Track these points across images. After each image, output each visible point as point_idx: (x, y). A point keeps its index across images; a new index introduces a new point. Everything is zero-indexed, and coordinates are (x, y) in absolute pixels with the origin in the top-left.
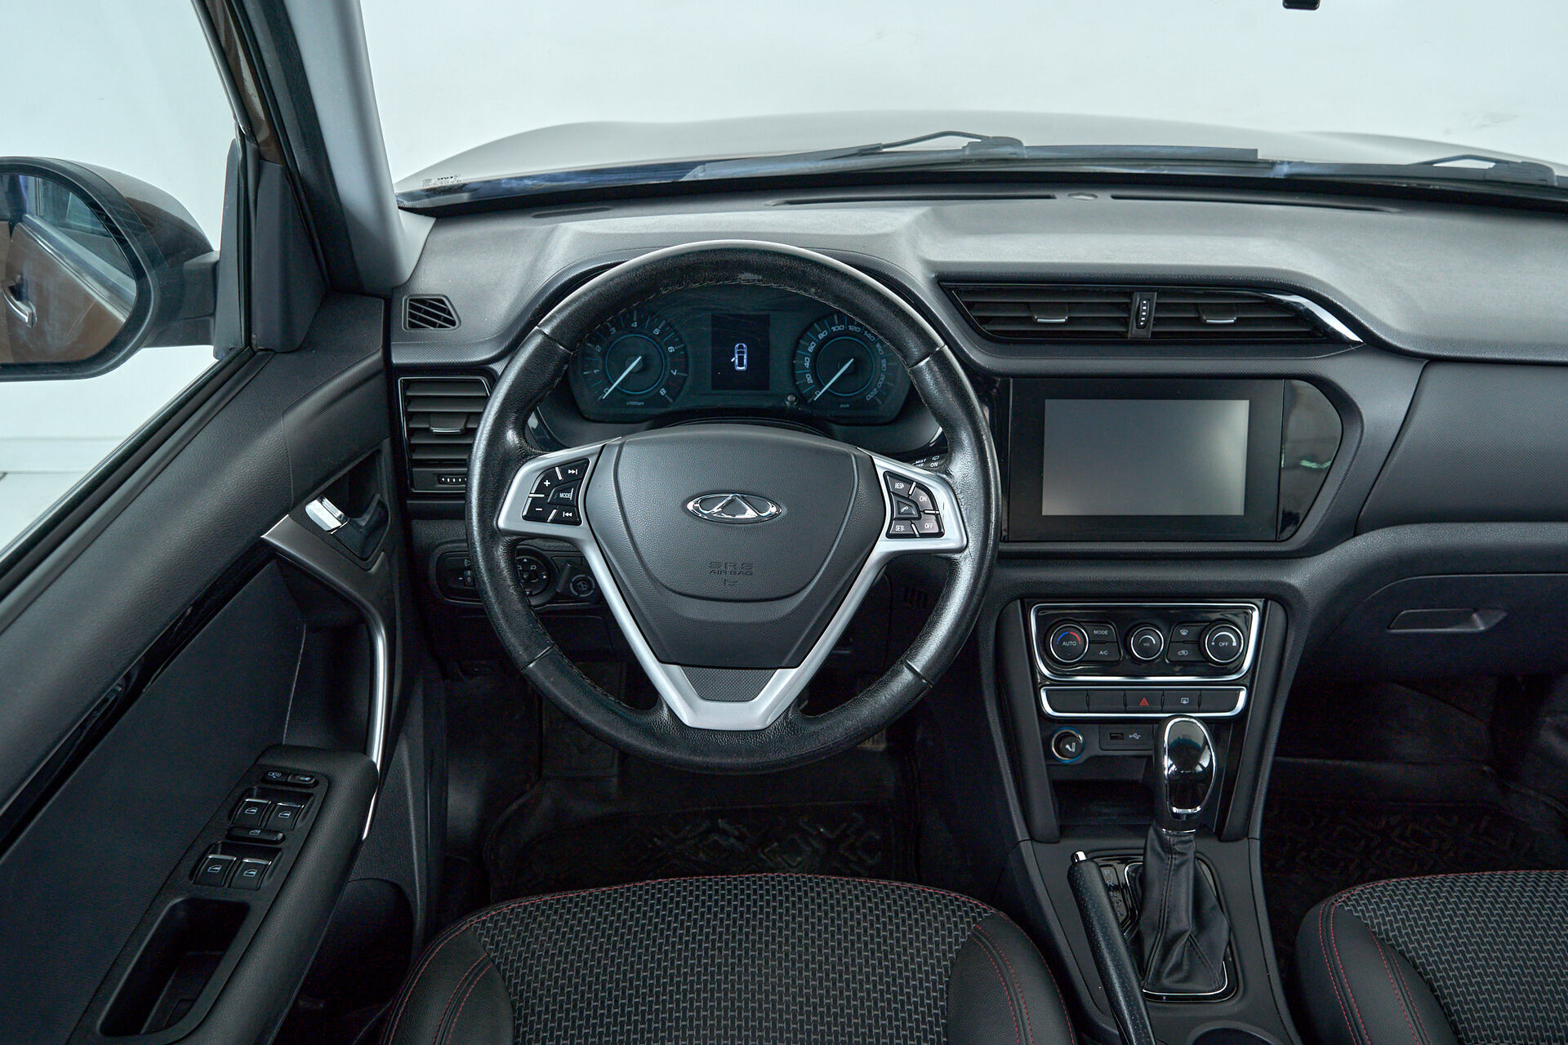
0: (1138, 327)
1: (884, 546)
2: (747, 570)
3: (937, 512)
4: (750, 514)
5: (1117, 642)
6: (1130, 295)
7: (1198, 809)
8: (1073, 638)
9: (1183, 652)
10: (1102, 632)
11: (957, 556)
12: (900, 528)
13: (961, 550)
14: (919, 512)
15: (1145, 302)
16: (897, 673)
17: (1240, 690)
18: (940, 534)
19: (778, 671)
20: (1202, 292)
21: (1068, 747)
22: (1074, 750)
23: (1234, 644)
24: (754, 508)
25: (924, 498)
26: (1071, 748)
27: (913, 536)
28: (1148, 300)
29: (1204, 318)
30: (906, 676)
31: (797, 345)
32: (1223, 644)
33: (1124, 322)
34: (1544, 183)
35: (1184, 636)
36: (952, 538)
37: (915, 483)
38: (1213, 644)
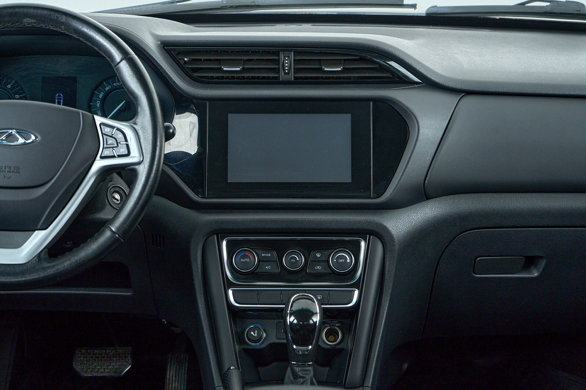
0: (285, 73)
1: (99, 164)
2: (17, 170)
3: (127, 143)
4: (21, 141)
5: (277, 261)
6: (277, 53)
7: (310, 347)
8: (247, 257)
9: (318, 267)
10: (267, 255)
11: (137, 167)
12: (107, 153)
13: (139, 163)
14: (117, 143)
15: (287, 58)
16: (102, 233)
17: (354, 291)
18: (128, 154)
19: (36, 232)
20: (319, 51)
21: (252, 333)
22: (256, 335)
23: (348, 261)
24: (22, 137)
25: (120, 136)
26: (254, 334)
27: (113, 157)
28: (289, 57)
29: (323, 67)
30: (108, 234)
31: (93, 94)
32: (341, 261)
33: (277, 70)
34: (579, 12)
35: (318, 257)
36: (135, 157)
37: (116, 128)
38: (335, 261)
